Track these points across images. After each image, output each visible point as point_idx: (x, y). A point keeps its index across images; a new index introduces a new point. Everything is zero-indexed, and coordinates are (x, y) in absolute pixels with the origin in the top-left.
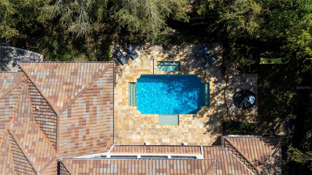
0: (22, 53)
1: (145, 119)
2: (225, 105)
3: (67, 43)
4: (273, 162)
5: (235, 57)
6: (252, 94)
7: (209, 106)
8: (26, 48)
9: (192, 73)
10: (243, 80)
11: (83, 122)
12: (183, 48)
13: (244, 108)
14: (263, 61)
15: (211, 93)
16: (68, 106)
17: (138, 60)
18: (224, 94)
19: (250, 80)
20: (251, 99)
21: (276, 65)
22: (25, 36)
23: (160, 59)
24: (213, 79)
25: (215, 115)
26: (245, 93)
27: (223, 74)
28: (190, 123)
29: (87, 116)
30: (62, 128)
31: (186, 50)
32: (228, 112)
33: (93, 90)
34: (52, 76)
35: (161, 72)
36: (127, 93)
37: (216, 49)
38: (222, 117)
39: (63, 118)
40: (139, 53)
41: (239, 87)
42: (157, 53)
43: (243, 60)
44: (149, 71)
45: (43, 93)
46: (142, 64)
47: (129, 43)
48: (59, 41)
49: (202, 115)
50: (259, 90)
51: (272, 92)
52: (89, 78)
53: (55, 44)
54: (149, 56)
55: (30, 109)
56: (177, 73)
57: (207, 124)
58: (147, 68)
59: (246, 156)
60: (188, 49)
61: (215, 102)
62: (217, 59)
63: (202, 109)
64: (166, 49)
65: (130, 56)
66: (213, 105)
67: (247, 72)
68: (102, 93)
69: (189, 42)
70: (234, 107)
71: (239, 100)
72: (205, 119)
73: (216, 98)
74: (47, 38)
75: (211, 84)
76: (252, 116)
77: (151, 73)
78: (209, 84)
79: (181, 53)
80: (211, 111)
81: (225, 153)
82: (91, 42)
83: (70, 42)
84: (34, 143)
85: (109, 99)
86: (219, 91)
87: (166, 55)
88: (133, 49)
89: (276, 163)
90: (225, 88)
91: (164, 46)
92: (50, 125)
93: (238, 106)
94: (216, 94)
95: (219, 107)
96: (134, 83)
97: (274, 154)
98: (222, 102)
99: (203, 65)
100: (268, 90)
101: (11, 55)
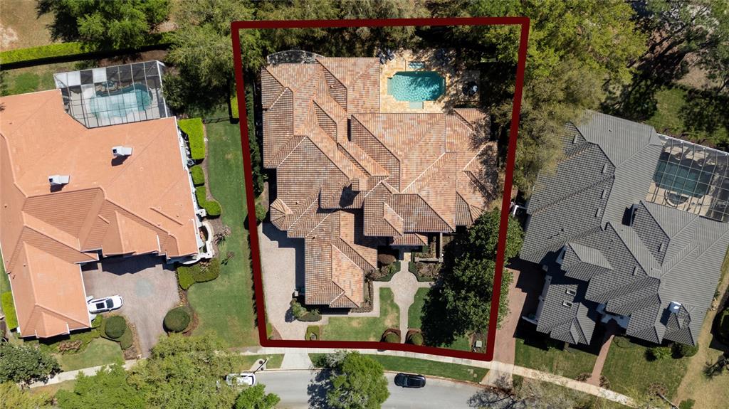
0: (311, 55)
1: (399, 104)
2: (457, 94)
3: (342, 49)
4: (484, 124)
5: (464, 58)
6: (475, 85)
7: (445, 95)
8: (312, 52)
9: (434, 70)
10: (470, 75)
11: (361, 96)
12: (427, 51)
13: (470, 95)
14: (483, 60)
15: (447, 85)
16: (353, 83)
17: (393, 61)
18: (456, 86)
19: (475, 75)
20: (475, 88)
21: (492, 63)
22: (312, 43)
23: (410, 60)
24: (448, 75)
25: (449, 101)
26: (471, 84)
27: (456, 70)
28: (431, 107)
29: (364, 92)
30: (349, 98)
31: (429, 53)
32: (458, 99)
33: (366, 76)
34: (340, 66)
35: (411, 69)
36: (386, 85)
37: (451, 52)
38: (454, 103)
39: (350, 91)
40: (394, 55)
41: (467, 80)
42: (408, 55)
43: (470, 60)
44: (402, 69)
45: (336, 76)
46: (397, 64)
47: (387, 47)
48: (336, 46)
49: (440, 101)
50: (481, 83)
51: (491, 84)
52: (364, 68)
53: (334, 49)
54: (402, 58)
55: (326, 88)
56: (422, 70)
57: (443, 108)
58: (401, 66)
59: (466, 119)
60: (431, 53)
61: (450, 92)
62: (451, 59)
63: (440, 97)
64: (415, 52)
65: (388, 57)
66: (448, 94)
67: (473, 69)
68: (372, 78)
69: (432, 47)
70: (463, 95)
71: (466, 90)
72: (443, 104)
73: (450, 89)
74: (327, 45)
75: (447, 78)
76: (475, 101)
77: (404, 71)
78: (445, 78)
79: (426, 56)
80: (446, 99)
81: (454, 119)
82: (359, 48)
83: (344, 48)
84: (331, 108)
85: (376, 83)
86: (453, 84)
87: (415, 57)
88: (391, 52)
89: (486, 125)
90: (456, 82)
91: (413, 50)
92: (341, 96)
93: (465, 94)
94: (451, 86)
95: (452, 96)
96: (391, 78)
97: (484, 118)
98: (455, 92)
99: (441, 64)
100: (487, 83)
101: (303, 57)
